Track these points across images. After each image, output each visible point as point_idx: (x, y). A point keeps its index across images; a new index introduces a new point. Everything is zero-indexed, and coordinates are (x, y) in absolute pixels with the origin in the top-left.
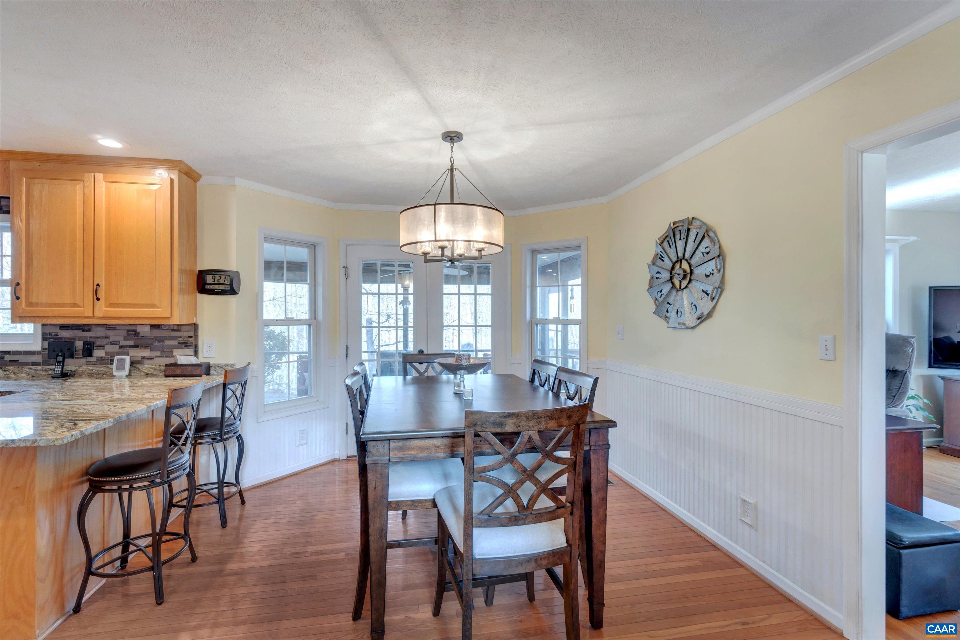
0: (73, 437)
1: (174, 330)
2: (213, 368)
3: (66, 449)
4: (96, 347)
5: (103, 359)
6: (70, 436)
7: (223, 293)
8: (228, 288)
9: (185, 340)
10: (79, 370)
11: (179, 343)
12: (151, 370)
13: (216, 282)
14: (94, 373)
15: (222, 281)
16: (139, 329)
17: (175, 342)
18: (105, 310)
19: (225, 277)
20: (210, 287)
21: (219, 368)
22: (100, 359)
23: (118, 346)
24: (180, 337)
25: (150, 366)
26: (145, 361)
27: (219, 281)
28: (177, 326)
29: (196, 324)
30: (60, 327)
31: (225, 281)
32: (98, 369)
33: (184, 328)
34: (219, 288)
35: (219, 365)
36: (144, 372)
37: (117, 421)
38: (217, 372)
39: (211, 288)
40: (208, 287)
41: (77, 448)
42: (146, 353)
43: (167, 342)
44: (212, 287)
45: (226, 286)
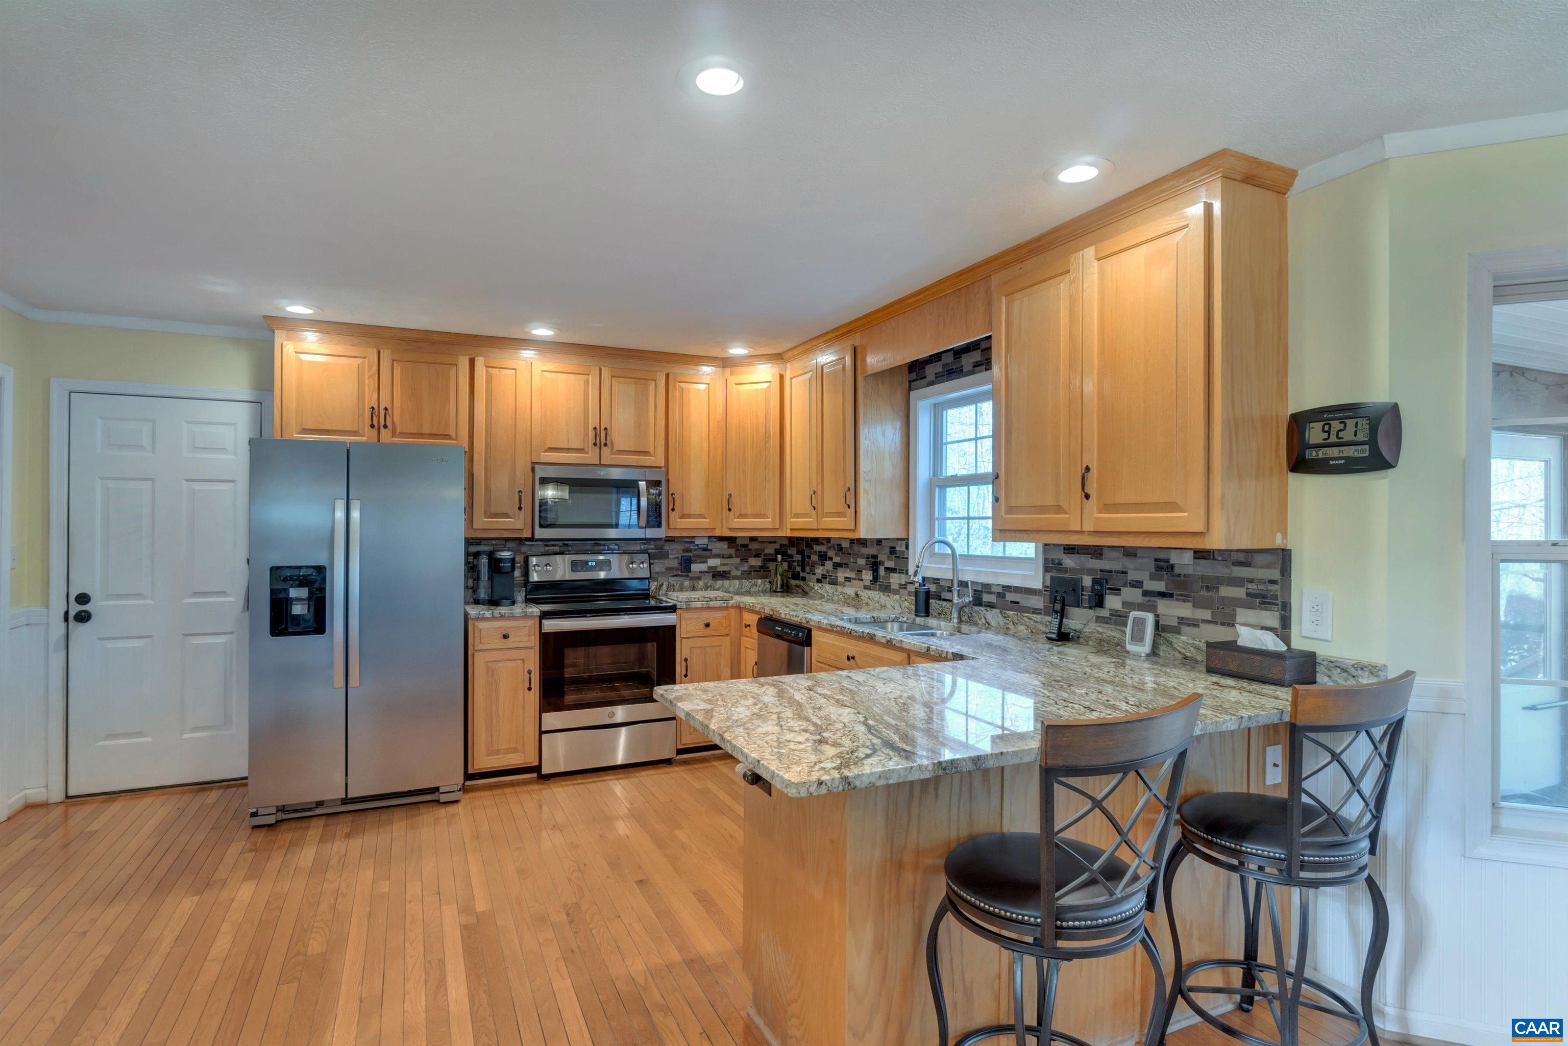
0: (823, 786)
1: (1237, 563)
2: (1323, 668)
3: (911, 796)
4: (1110, 589)
5: (1119, 613)
6: (816, 785)
7: (1350, 467)
8: (1364, 451)
9: (1260, 587)
10: (1085, 630)
11: (1248, 594)
12: (1192, 649)
13: (1333, 439)
14: (1103, 640)
15: (1347, 436)
16: (1174, 559)
17: (1239, 593)
18: (1096, 518)
19: (1357, 423)
20: (1318, 455)
21: (1339, 670)
22: (1115, 613)
23: (1140, 591)
24: (1251, 581)
25: (1191, 641)
26: (1184, 629)
27: (1341, 434)
28: (1244, 554)
29: (1287, 550)
30: (1065, 549)
31: (1355, 435)
32: (1109, 633)
33: (1259, 559)
34: (1341, 455)
35: (1337, 662)
36: (1179, 652)
37: (945, 769)
38: (1333, 681)
39: (1321, 456)
40: (1311, 454)
41: (937, 796)
42: (1184, 610)
43: (1226, 591)
44: (1321, 454)
45: (1359, 447)
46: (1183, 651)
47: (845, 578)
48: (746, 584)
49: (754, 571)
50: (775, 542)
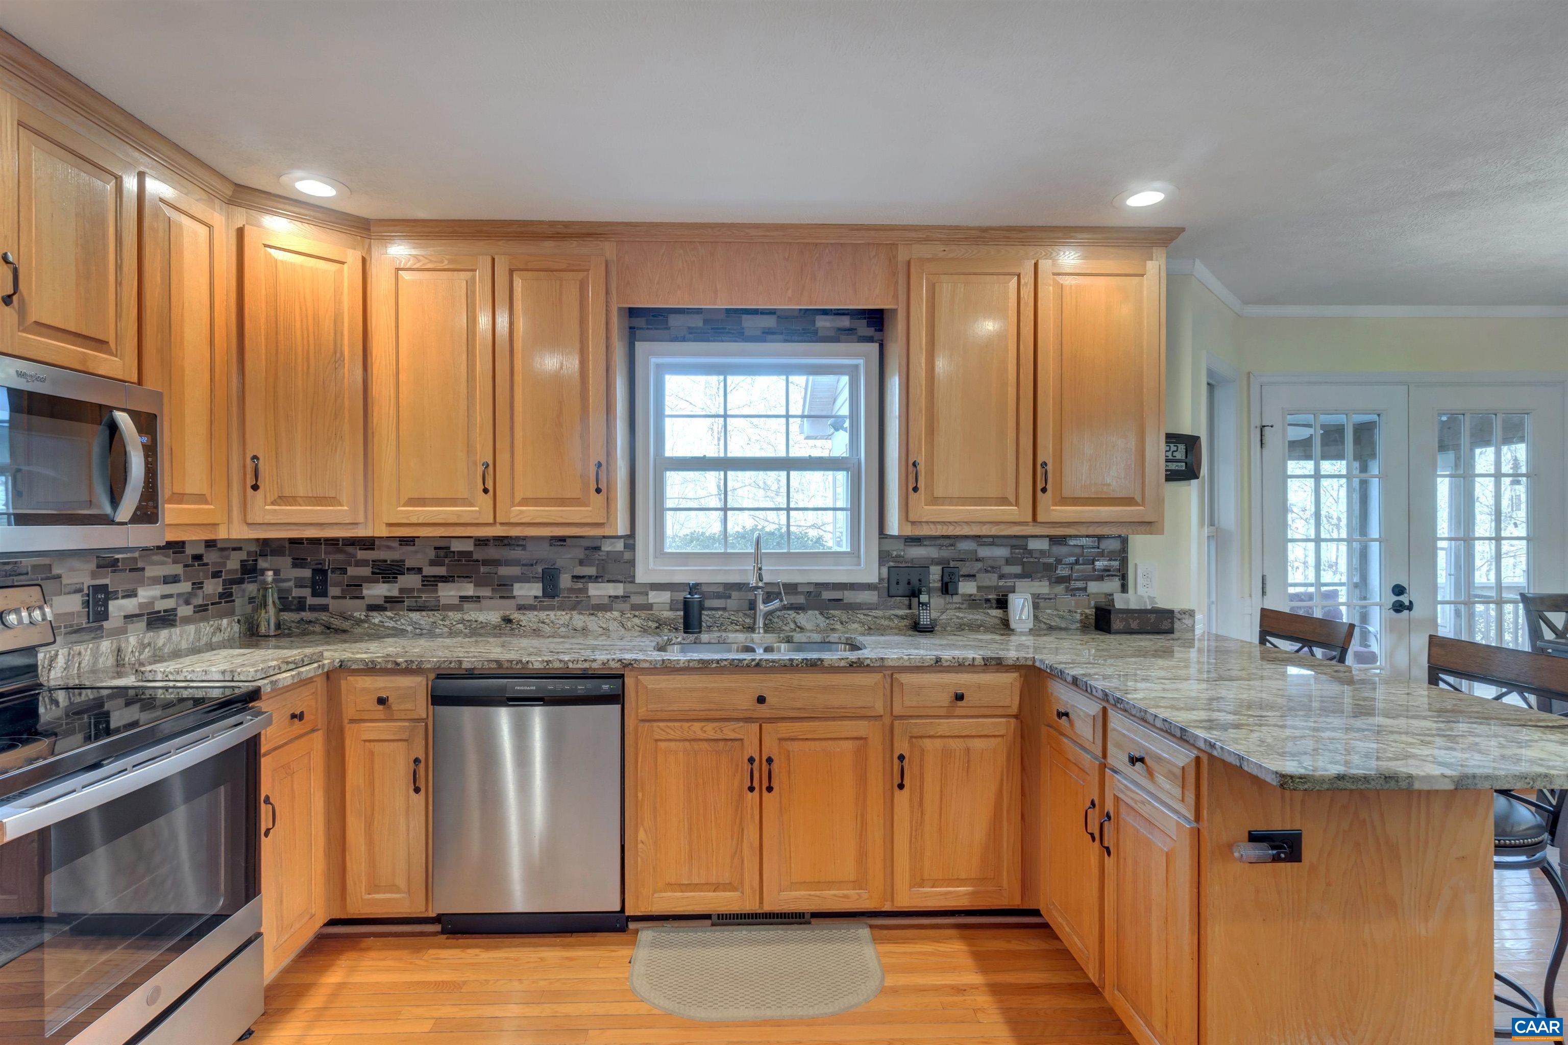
4: (961, 576)
7: (1173, 476)
8: (1182, 467)
10: (941, 618)
11: (1096, 570)
14: (965, 625)
16: (1031, 544)
22: (970, 599)
23: (996, 576)
26: (1042, 603)
32: (971, 616)
36: (1045, 623)
42: (1041, 587)
45: (1180, 464)
46: (1048, 622)
47: (461, 597)
48: (206, 628)
49: (212, 604)
50: (240, 549)
